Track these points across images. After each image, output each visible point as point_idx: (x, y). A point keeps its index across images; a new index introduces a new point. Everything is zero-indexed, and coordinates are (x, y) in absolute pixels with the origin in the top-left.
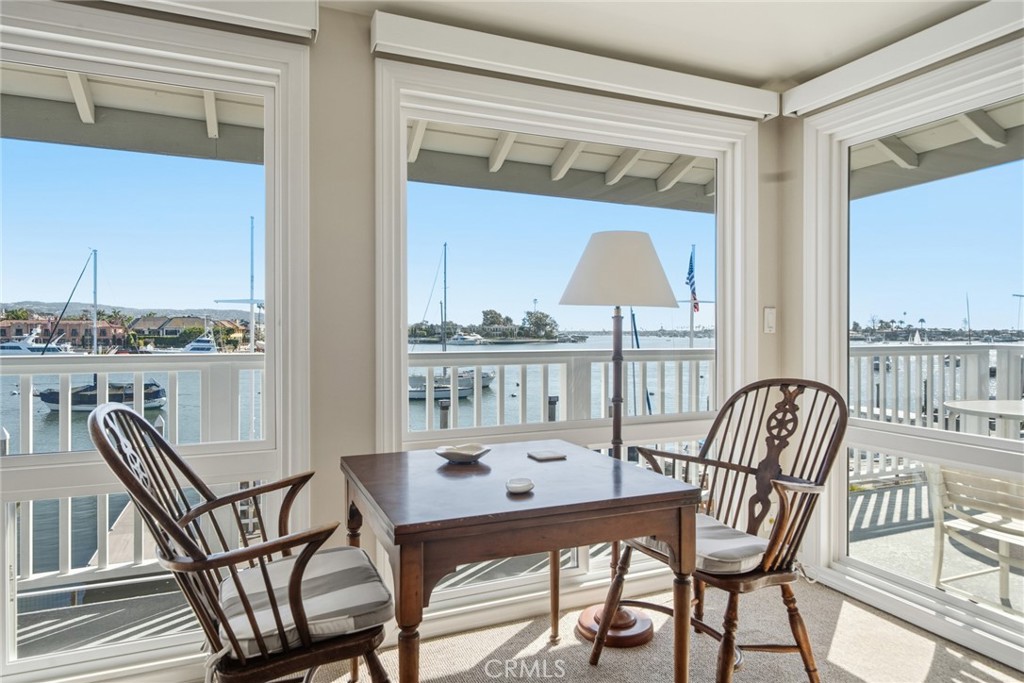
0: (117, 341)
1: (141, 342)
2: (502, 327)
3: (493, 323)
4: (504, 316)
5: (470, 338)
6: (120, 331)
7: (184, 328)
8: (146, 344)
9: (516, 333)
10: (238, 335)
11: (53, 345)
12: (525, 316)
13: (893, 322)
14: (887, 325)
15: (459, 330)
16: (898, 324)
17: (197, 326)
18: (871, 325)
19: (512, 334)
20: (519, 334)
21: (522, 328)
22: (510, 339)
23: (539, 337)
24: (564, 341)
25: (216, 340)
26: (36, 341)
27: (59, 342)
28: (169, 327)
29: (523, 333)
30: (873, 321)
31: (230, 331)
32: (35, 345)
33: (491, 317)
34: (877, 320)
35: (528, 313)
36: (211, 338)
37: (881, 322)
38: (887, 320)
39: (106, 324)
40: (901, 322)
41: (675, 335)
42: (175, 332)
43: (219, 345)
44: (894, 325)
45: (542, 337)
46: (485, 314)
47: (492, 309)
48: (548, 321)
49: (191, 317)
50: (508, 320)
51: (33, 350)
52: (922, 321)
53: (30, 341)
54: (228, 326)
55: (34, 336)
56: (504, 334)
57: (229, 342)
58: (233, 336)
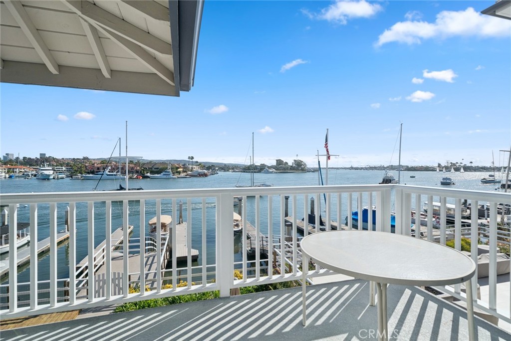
0: (137, 172)
1: (145, 172)
2: (284, 166)
3: (280, 164)
4: (284, 162)
5: (271, 170)
6: (138, 168)
7: (161, 167)
8: (147, 173)
9: (289, 168)
10: (181, 170)
11: (115, 173)
12: (293, 161)
13: (457, 163)
14: (454, 165)
15: (266, 168)
16: (459, 164)
17: (165, 166)
18: (446, 165)
19: (287, 169)
20: (291, 169)
21: (291, 166)
22: (286, 171)
23: (299, 170)
24: (309, 172)
25: (172, 171)
26: (109, 172)
27: (117, 172)
28: (155, 167)
29: (292, 168)
30: (448, 163)
31: (178, 168)
32: (108, 173)
33: (279, 162)
34: (449, 162)
35: (294, 160)
36: (170, 170)
37: (451, 163)
38: (454, 162)
39: (133, 166)
40: (461, 163)
41: (357, 169)
42: (158, 168)
43: (173, 173)
44: (458, 164)
45: (300, 170)
46: (277, 161)
47: (280, 159)
48: (302, 163)
49: (164, 163)
50: (286, 163)
51: (108, 175)
52: (471, 162)
53: (107, 172)
54: (178, 166)
55: (108, 170)
56: (284, 169)
57: (177, 172)
58: (179, 170)
